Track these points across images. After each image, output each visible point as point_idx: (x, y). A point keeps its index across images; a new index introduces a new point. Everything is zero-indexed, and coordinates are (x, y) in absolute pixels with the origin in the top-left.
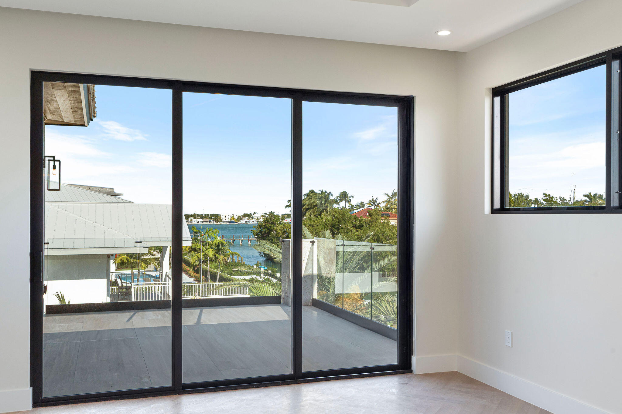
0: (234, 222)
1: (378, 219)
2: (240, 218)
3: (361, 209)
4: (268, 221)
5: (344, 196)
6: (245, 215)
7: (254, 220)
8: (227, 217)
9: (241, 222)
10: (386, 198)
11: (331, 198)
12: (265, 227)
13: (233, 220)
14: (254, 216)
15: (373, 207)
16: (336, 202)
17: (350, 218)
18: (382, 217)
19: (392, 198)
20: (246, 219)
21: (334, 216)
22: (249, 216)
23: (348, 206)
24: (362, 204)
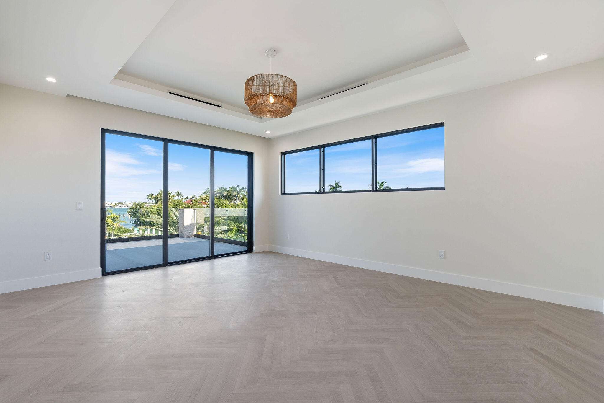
0: (112, 207)
1: (197, 204)
2: (116, 205)
3: (187, 200)
4: (137, 206)
5: (178, 193)
6: (119, 203)
7: (125, 206)
8: (108, 204)
9: (117, 207)
10: (200, 195)
11: (172, 194)
12: (135, 209)
13: (111, 206)
14: (125, 203)
15: (193, 199)
16: (174, 196)
17: (183, 204)
18: (199, 203)
19: (203, 195)
20: (120, 205)
21: (174, 203)
22: (122, 203)
23: (180, 198)
24: (187, 198)
